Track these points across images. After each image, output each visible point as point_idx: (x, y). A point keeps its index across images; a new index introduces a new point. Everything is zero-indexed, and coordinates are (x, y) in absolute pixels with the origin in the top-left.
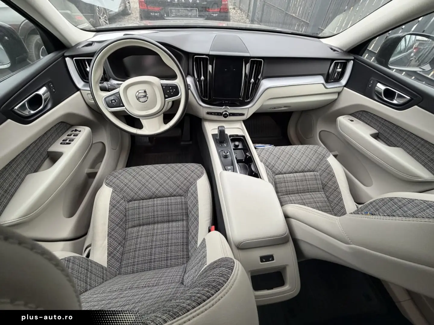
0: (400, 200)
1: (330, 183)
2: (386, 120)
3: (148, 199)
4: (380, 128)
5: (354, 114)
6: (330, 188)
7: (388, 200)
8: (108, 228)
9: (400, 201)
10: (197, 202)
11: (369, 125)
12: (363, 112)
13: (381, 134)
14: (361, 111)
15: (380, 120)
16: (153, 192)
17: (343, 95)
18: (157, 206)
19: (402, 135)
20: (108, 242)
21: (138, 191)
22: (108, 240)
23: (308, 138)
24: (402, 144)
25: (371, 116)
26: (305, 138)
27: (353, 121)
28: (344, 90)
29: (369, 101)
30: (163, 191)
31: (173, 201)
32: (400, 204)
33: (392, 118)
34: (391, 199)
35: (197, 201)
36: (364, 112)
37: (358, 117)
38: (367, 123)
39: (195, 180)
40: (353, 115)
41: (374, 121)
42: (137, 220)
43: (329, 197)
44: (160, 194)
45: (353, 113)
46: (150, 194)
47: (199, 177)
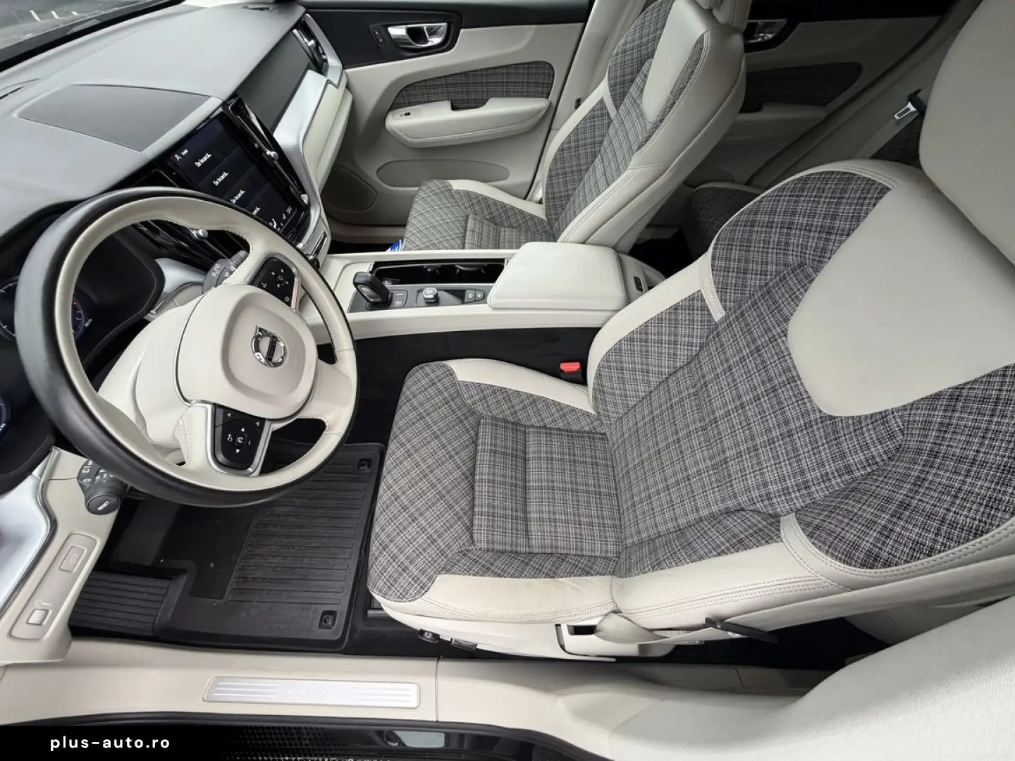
0: (568, 140)
1: (493, 209)
2: (445, 77)
3: (474, 493)
4: (448, 92)
5: (396, 104)
6: (500, 214)
7: (560, 154)
8: (536, 578)
9: (570, 142)
10: (504, 390)
11: (429, 102)
12: (406, 91)
13: (455, 100)
14: (401, 90)
15: (439, 82)
16: (463, 477)
17: (355, 84)
18: (494, 475)
19: (480, 80)
20: (566, 577)
21: (453, 512)
22: (562, 577)
23: (372, 204)
24: (488, 92)
25: (422, 86)
26: (368, 210)
27: (409, 114)
28: (349, 75)
29: (401, 64)
30: (464, 454)
31: (488, 441)
32: (573, 144)
33: (450, 67)
34: (561, 150)
35: (501, 389)
36: (408, 89)
37: (405, 103)
38: (425, 102)
39: (455, 383)
40: (395, 106)
41: (432, 91)
42: (517, 523)
43: (512, 225)
44: (470, 465)
45: (393, 104)
46: (464, 485)
47: (451, 373)
